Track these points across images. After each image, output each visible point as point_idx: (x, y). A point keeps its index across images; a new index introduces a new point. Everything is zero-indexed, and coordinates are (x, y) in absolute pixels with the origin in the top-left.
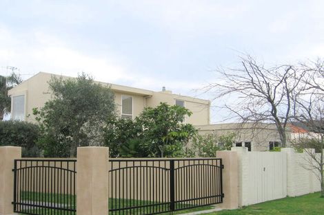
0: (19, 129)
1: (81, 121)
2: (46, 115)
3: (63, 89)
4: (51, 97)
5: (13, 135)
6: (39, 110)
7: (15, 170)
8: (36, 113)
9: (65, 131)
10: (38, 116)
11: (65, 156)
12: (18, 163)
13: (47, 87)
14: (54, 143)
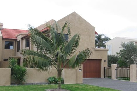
0: (112, 58)
1: (131, 56)
2: (120, 54)
3: (125, 46)
4: (122, 49)
5: (110, 60)
6: (118, 52)
7: (116, 70)
8: (117, 53)
9: (127, 59)
10: (118, 54)
11: (127, 66)
12: (117, 68)
13: (120, 46)
14: (123, 62)
